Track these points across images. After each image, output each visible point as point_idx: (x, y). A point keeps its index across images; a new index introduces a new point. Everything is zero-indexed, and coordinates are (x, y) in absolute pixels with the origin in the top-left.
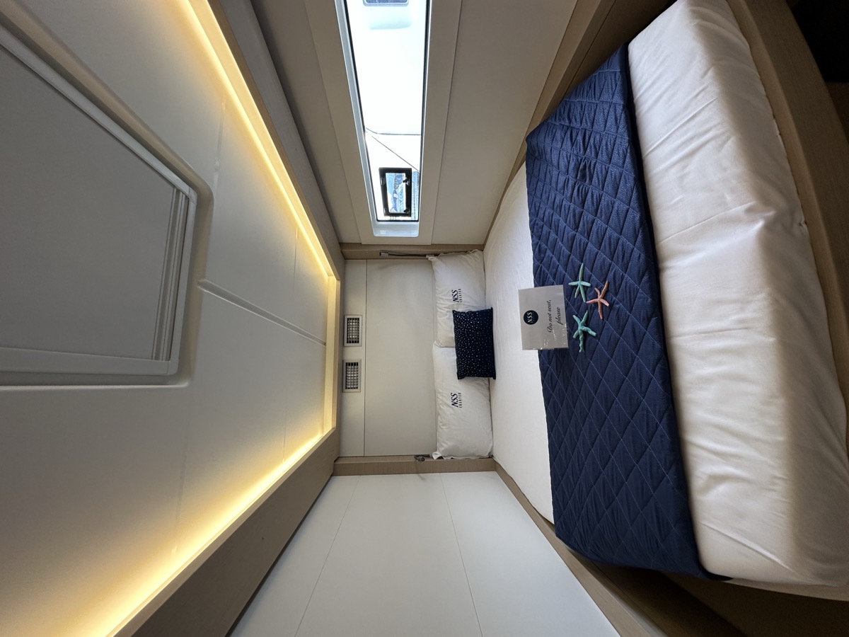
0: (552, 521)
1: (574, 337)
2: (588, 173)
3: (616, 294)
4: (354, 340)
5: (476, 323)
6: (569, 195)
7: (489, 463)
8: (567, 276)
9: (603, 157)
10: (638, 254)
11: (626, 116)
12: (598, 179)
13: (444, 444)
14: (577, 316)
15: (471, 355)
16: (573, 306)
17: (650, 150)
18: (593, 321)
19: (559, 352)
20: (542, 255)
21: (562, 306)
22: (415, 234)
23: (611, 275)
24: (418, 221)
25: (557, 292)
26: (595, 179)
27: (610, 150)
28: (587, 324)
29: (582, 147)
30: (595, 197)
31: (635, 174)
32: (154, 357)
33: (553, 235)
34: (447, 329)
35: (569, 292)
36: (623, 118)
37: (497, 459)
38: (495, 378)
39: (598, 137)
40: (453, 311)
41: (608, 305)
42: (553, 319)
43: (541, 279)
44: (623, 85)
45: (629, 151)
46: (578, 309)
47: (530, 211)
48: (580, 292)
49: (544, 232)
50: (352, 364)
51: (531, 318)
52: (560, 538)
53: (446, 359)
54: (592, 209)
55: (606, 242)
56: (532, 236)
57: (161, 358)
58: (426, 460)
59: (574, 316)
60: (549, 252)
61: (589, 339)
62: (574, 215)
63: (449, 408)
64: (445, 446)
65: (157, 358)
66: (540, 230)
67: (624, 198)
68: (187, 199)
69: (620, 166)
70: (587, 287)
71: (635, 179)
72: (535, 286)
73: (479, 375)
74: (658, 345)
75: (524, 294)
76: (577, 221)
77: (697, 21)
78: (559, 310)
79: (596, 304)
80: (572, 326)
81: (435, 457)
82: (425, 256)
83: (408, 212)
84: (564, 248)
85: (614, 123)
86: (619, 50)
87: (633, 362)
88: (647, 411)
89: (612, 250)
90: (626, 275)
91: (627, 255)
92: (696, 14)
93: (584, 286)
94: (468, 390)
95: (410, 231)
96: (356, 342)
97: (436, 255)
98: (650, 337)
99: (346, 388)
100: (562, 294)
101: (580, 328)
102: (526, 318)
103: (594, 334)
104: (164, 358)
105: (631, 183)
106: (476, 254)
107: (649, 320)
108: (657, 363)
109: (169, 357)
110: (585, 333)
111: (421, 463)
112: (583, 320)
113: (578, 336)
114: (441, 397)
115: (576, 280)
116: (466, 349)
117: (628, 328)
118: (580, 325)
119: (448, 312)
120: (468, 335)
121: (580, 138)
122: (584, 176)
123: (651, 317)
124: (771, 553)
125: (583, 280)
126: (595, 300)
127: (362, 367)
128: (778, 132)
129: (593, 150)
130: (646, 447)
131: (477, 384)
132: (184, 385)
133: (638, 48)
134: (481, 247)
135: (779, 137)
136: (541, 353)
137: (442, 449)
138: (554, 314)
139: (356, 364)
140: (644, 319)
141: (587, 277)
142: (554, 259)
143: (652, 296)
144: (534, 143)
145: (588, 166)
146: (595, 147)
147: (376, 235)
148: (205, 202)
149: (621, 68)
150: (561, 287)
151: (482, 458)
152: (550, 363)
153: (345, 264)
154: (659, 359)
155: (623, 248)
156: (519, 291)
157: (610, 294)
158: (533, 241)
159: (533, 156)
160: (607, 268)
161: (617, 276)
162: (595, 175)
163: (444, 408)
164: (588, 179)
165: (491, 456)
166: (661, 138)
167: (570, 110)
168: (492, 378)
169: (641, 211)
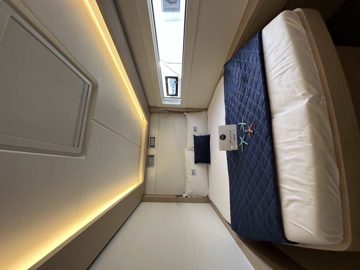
0: (230, 222)
1: (240, 145)
2: (246, 80)
3: (256, 128)
4: (153, 146)
5: (203, 141)
6: (239, 88)
7: (206, 200)
8: (238, 121)
9: (252, 74)
10: (263, 112)
11: (260, 58)
12: (250, 82)
13: (188, 191)
14: (241, 137)
15: (200, 154)
16: (240, 133)
17: (269, 71)
18: (247, 139)
19: (234, 152)
20: (229, 113)
21: (236, 133)
22: (179, 103)
23: (254, 120)
24: (180, 98)
25: (234, 127)
26: (249, 82)
27: (254, 71)
28: (244, 140)
29: (244, 69)
30: (248, 89)
31: (263, 80)
32: (72, 146)
33: (233, 104)
34: (191, 143)
35: (239, 127)
36: (259, 58)
37: (211, 198)
38: (210, 164)
39: (250, 66)
40: (194, 135)
41: (252, 132)
42: (232, 138)
43: (228, 122)
44: (259, 46)
45: (261, 71)
46: (242, 134)
47: (225, 94)
48: (242, 127)
49: (230, 103)
50: (151, 156)
51: (223, 137)
52: (233, 230)
53: (190, 155)
54: (247, 94)
55: (252, 107)
56: (225, 105)
57: (75, 147)
58: (180, 197)
59: (240, 137)
60: (231, 111)
61: (245, 146)
62: (241, 96)
63: (190, 176)
64: (189, 191)
65: (74, 146)
66: (228, 102)
67: (259, 89)
68: (89, 86)
69: (258, 78)
70: (245, 125)
71: (263, 82)
72: (226, 125)
73: (203, 162)
74: (270, 148)
75: (221, 128)
76: (242, 99)
77: (286, 22)
78: (234, 135)
79: (248, 132)
80: (239, 141)
81: (184, 196)
82: (183, 112)
83: (176, 95)
84: (237, 109)
85: (256, 60)
86: (258, 32)
87: (261, 155)
88: (266, 175)
89: (254, 111)
90: (259, 120)
91: (259, 112)
92: (286, 20)
93: (244, 125)
94: (199, 168)
95: (177, 102)
96: (153, 147)
97: (188, 112)
98: (267, 145)
99: (149, 166)
100: (236, 128)
101: (242, 142)
102: (221, 137)
103: (247, 144)
104: (76, 147)
105: (261, 84)
106: (204, 112)
107: (267, 138)
108: (270, 155)
109: (78, 147)
110: (244, 144)
111: (178, 199)
112: (243, 139)
113: (241, 145)
114: (187, 171)
115: (241, 122)
116: (198, 151)
117: (260, 141)
118: (242, 140)
119: (191, 136)
120: (199, 145)
121: (243, 66)
122: (245, 81)
123: (268, 137)
124: (310, 230)
125: (244, 122)
126: (248, 130)
127: (155, 157)
128: (316, 65)
129: (248, 71)
130: (265, 189)
131: (203, 166)
132: (83, 158)
133: (266, 32)
134: (206, 110)
135: (316, 67)
136: (227, 152)
137: (187, 193)
138: (232, 136)
139: (153, 156)
140: (265, 138)
141: (245, 121)
142: (233, 114)
143: (268, 128)
144: (227, 68)
145: (246, 77)
146: (249, 70)
147: (163, 103)
148: (95, 87)
149: (259, 39)
150: (235, 125)
151: (204, 197)
152: (231, 156)
153: (150, 114)
154: (270, 154)
155: (258, 110)
156: (219, 126)
157: (253, 128)
158: (225, 107)
159: (226, 74)
160: (252, 117)
161: (256, 121)
162: (249, 81)
163: (189, 176)
164: (246, 82)
165: (208, 197)
166: (273, 66)
167: (240, 55)
168: (209, 164)
169: (265, 95)
